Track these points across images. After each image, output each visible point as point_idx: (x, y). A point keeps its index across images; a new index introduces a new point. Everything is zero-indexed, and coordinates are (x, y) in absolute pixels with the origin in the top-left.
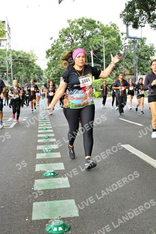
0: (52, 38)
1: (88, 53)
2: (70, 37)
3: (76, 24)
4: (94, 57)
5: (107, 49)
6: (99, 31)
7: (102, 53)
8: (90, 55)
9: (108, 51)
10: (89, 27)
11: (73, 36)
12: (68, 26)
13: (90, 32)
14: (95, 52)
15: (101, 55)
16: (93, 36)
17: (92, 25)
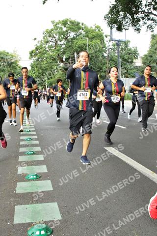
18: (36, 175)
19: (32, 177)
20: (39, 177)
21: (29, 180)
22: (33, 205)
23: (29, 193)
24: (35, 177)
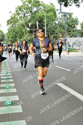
0: (10, 12)
1: (35, 22)
2: (23, 12)
3: (27, 3)
4: (39, 25)
5: (47, 20)
6: (42, 8)
7: (44, 22)
8: (36, 24)
9: (48, 21)
10: (35, 5)
11: (25, 11)
12: (22, 4)
13: (36, 8)
14: (39, 22)
15: (44, 24)
16: (38, 11)
17: (37, 4)
18: (12, 102)
19: (9, 103)
20: (13, 103)
21: (7, 106)
22: (9, 122)
23: (7, 114)
24: (11, 103)
